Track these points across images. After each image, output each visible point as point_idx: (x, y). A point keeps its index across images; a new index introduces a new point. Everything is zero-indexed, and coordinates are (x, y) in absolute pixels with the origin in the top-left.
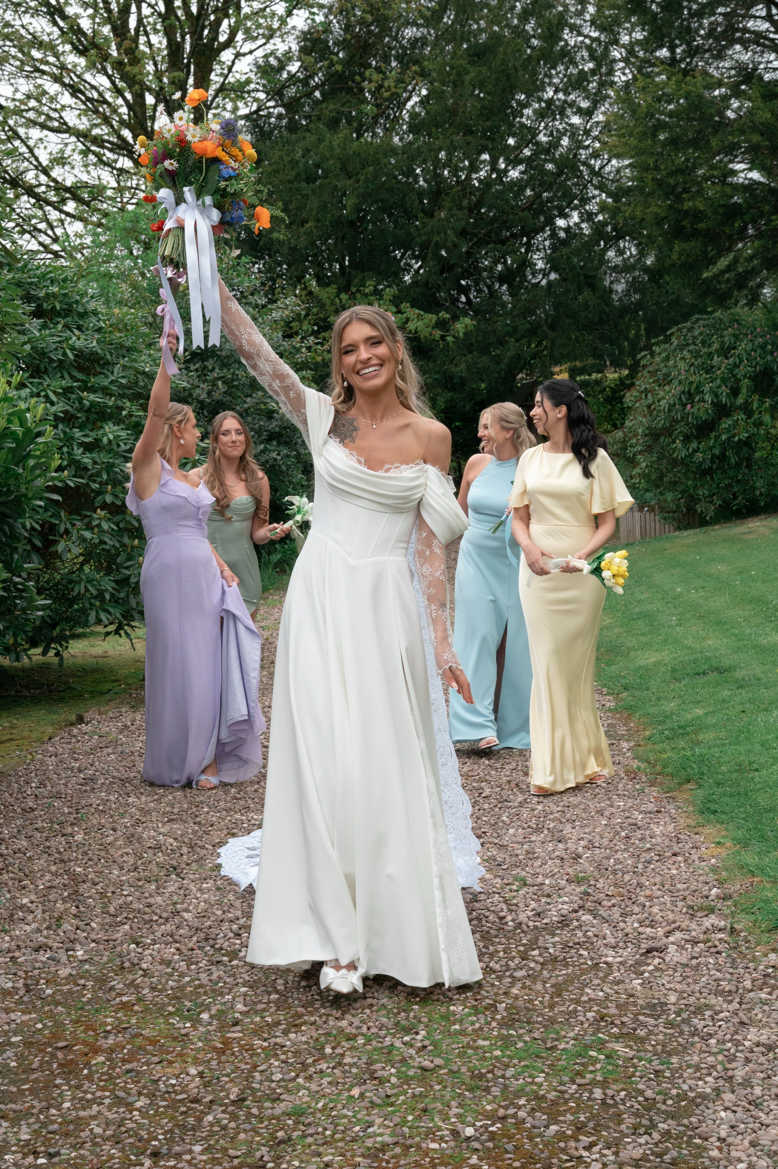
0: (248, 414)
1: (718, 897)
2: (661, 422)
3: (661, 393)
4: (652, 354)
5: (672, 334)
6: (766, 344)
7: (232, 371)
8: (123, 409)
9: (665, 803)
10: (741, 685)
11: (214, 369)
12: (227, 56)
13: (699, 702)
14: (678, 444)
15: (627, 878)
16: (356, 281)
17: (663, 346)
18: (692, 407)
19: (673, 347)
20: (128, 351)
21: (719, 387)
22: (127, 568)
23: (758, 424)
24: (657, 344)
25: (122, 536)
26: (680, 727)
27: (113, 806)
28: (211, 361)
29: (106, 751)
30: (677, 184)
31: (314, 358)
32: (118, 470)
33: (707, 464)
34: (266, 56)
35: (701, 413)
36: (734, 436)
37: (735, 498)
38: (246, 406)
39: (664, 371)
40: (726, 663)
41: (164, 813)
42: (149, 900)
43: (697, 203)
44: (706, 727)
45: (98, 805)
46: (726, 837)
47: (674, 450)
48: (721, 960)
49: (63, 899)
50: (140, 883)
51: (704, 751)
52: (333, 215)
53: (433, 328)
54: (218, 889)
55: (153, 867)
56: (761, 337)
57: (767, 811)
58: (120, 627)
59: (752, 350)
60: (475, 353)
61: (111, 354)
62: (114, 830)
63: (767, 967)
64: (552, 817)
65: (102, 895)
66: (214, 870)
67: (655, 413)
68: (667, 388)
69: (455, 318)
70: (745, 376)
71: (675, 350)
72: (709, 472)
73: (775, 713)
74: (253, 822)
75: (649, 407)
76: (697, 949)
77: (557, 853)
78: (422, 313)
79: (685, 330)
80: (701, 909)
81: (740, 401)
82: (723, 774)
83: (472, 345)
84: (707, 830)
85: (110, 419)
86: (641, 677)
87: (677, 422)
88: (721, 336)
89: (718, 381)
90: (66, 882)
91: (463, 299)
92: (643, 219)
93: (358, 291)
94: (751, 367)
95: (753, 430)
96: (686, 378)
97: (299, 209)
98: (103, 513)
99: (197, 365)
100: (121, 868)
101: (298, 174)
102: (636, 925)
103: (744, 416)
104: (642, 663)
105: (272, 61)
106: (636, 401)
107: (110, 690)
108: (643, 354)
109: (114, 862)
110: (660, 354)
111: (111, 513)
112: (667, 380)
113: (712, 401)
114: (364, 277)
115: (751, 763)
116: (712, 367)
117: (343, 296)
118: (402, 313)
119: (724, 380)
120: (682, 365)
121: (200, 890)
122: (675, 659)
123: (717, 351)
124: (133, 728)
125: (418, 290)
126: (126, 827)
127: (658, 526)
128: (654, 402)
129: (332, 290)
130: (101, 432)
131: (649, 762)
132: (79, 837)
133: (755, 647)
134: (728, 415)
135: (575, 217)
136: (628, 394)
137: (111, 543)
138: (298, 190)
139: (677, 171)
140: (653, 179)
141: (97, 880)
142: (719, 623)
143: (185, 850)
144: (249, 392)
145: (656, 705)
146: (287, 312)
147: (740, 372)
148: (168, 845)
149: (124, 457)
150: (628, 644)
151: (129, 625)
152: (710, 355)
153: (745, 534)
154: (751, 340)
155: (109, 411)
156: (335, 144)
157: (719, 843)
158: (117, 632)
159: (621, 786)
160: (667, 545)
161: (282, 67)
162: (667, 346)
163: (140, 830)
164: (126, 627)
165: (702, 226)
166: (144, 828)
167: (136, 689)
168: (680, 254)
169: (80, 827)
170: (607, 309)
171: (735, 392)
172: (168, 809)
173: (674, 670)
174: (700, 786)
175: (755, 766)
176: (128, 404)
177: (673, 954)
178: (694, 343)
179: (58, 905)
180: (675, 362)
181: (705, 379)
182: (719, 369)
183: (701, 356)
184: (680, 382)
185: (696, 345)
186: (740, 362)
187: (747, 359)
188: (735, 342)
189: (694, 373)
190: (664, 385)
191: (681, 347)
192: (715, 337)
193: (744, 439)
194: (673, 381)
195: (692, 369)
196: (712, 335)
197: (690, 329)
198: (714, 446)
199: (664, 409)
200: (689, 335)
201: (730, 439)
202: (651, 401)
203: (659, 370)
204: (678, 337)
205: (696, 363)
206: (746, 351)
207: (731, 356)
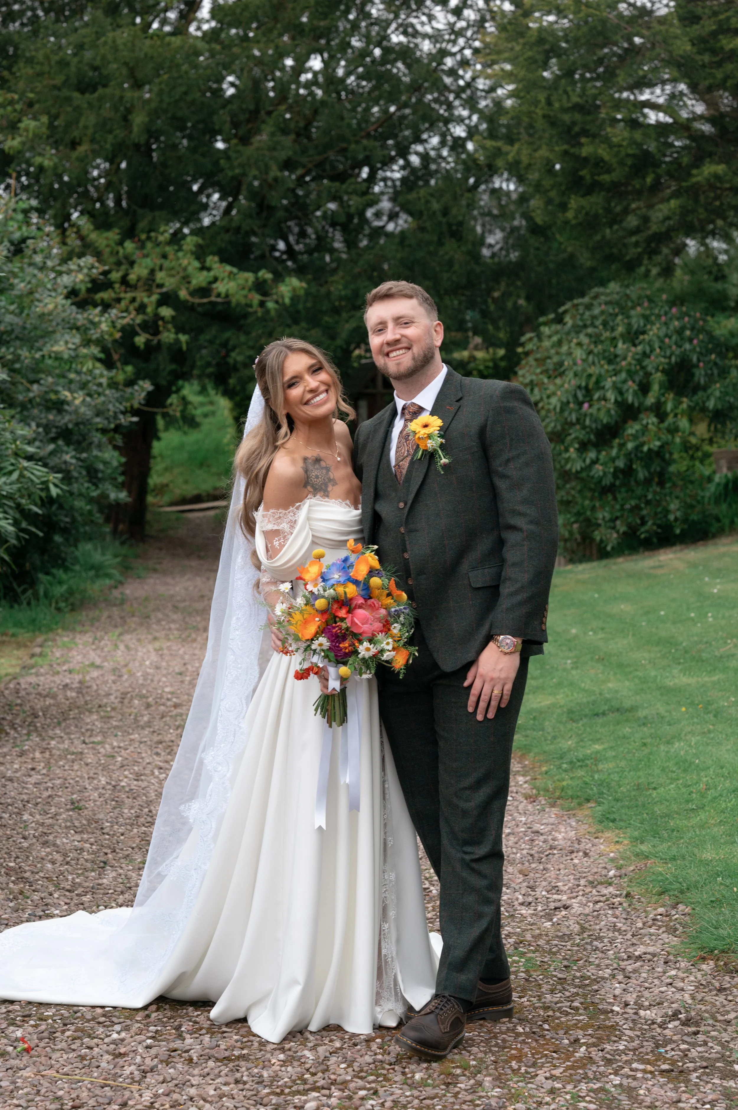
0: (33, 407)
1: (615, 876)
2: (551, 425)
3: (552, 388)
4: (540, 337)
5: (565, 312)
6: (683, 329)
9: (566, 817)
10: (644, 723)
13: (598, 740)
14: (572, 452)
15: (533, 866)
16: (142, 225)
17: (553, 327)
18: (590, 406)
19: (567, 329)
21: (625, 382)
23: (673, 430)
24: (545, 324)
26: (579, 761)
30: (574, 123)
31: (111, 335)
33: (609, 479)
35: (602, 415)
36: (642, 444)
37: (643, 523)
38: (31, 395)
39: (556, 359)
40: (627, 703)
43: (600, 151)
44: (606, 759)
46: (625, 838)
47: (567, 460)
48: (617, 912)
51: (603, 777)
52: (115, 137)
53: (250, 290)
56: (678, 319)
57: (661, 817)
59: (667, 336)
60: (304, 324)
63: (656, 915)
67: (543, 413)
68: (558, 381)
69: (279, 277)
70: (657, 369)
71: (568, 333)
72: (611, 489)
73: (677, 745)
76: (598, 906)
78: (235, 270)
79: (581, 309)
80: (601, 883)
81: (650, 400)
82: (622, 793)
83: (298, 312)
84: (608, 834)
86: (535, 719)
87: (572, 424)
88: (628, 317)
89: (624, 375)
91: (281, 245)
92: (530, 165)
93: (149, 238)
94: (665, 357)
95: (666, 437)
96: (584, 370)
97: (68, 125)
101: (68, 78)
102: (544, 893)
103: (655, 420)
108: (528, 335)
110: (550, 337)
112: (559, 371)
113: (616, 401)
114: (154, 218)
115: (649, 784)
116: (616, 356)
117: (129, 245)
118: (209, 269)
119: (630, 374)
120: (579, 354)
122: (571, 701)
123: (622, 335)
125: (227, 237)
128: (541, 399)
129: (114, 235)
131: (547, 790)
133: (659, 688)
134: (635, 418)
135: (434, 141)
138: (68, 100)
140: (544, 116)
142: (620, 666)
144: (32, 376)
145: (552, 743)
146: (80, 277)
147: (650, 364)
152: (613, 340)
153: (654, 568)
154: (666, 324)
156: (119, 42)
157: (617, 842)
159: (521, 807)
162: (559, 327)
165: (606, 178)
168: (578, 211)
170: (478, 269)
171: (644, 388)
174: (599, 804)
175: (654, 785)
177: (576, 909)
178: (593, 325)
180: (570, 348)
181: (607, 371)
182: (625, 359)
183: (602, 342)
184: (576, 375)
185: (595, 327)
186: (651, 351)
187: (660, 348)
188: (645, 325)
189: (593, 363)
190: (556, 377)
191: (578, 329)
192: (620, 317)
193: (656, 449)
194: (567, 373)
195: (591, 358)
196: (616, 315)
197: (589, 307)
198: (618, 457)
199: (555, 408)
200: (587, 313)
201: (638, 448)
202: (538, 397)
203: (549, 358)
204: (573, 317)
205: (596, 351)
206: (658, 337)
207: (640, 343)
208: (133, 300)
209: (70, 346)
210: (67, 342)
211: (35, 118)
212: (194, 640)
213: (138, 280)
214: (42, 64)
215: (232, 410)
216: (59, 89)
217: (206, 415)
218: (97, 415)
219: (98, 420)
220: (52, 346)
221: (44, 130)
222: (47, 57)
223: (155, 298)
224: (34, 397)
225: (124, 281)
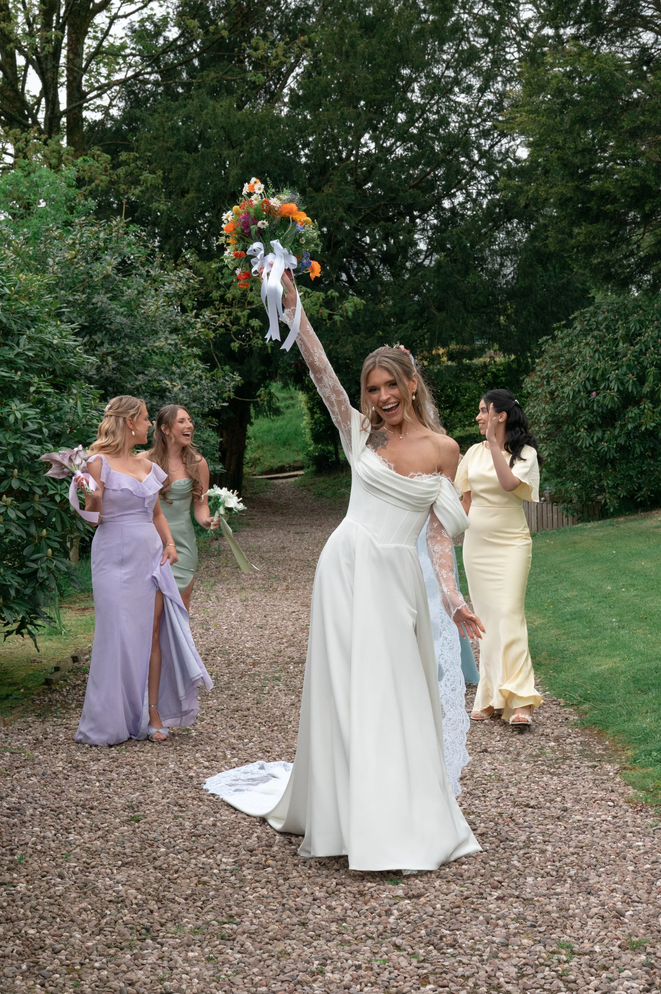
2: (565, 409)
3: (565, 380)
4: (554, 338)
5: (575, 318)
7: (122, 345)
8: (29, 384)
11: (102, 343)
12: (101, 19)
14: (583, 432)
17: (565, 331)
18: (598, 394)
19: (576, 332)
20: (32, 321)
21: (625, 375)
22: (34, 561)
24: (558, 328)
25: (28, 526)
27: (53, 845)
28: (99, 335)
29: (23, 772)
31: (207, 335)
32: (25, 452)
33: (613, 454)
34: (142, 21)
35: (607, 401)
36: (640, 425)
37: (640, 489)
38: (137, 383)
39: (568, 356)
41: (115, 855)
42: (128, 975)
45: (35, 844)
47: (578, 438)
49: (22, 974)
50: (112, 951)
53: (321, 306)
54: (209, 959)
55: (120, 927)
58: (23, 625)
59: (659, 337)
60: (361, 334)
61: (16, 323)
62: (61, 877)
64: (568, 861)
65: (70, 968)
66: (195, 933)
67: (558, 400)
68: (571, 374)
69: (343, 296)
70: (652, 364)
71: (577, 336)
72: (613, 462)
74: (223, 867)
75: (552, 393)
77: (594, 910)
78: (309, 290)
79: (587, 315)
81: (646, 389)
83: (358, 324)
85: (15, 396)
87: (582, 409)
88: (627, 322)
90: (21, 949)
91: (344, 277)
96: (591, 365)
97: (179, 178)
98: (9, 500)
99: (86, 339)
100: (84, 931)
101: (178, 141)
103: (650, 405)
104: (596, 670)
105: (149, 26)
106: (537, 388)
107: (8, 696)
108: (545, 338)
109: (72, 921)
110: (562, 339)
111: (17, 499)
112: (570, 366)
113: (618, 390)
116: (617, 354)
119: (630, 368)
120: (587, 351)
121: (186, 960)
122: (631, 666)
123: (622, 337)
124: (47, 743)
126: (74, 873)
127: (555, 517)
128: (557, 388)
130: (7, 409)
131: (648, 791)
132: (22, 887)
134: (637, 403)
135: (460, 198)
136: (527, 380)
137: (18, 533)
138: (179, 158)
139: (584, 150)
140: (559, 159)
141: (58, 946)
143: (153, 905)
144: (139, 368)
146: (180, 285)
147: (646, 360)
148: (131, 898)
149: (29, 437)
150: (573, 648)
151: (32, 623)
152: (615, 341)
155: (15, 386)
156: (218, 111)
158: (19, 631)
160: (576, 538)
161: (158, 34)
162: (570, 331)
163: (92, 877)
164: (30, 627)
165: (609, 208)
166: (98, 874)
167: (39, 695)
169: (19, 872)
171: (641, 380)
172: (118, 849)
173: (636, 681)
176: (36, 379)
178: (597, 328)
179: (18, 982)
180: (579, 347)
181: (612, 365)
182: (625, 356)
183: (606, 342)
184: (585, 369)
185: (600, 330)
186: (646, 350)
187: (653, 346)
188: (641, 329)
189: (599, 359)
190: (568, 372)
191: (586, 333)
192: (620, 322)
193: (651, 429)
194: (577, 367)
195: (597, 355)
196: (617, 321)
197: (594, 314)
198: (620, 436)
199: (569, 395)
200: (593, 319)
201: (636, 428)
202: (554, 387)
203: (562, 355)
204: (581, 322)
205: (601, 349)
206: (652, 338)
207: (637, 343)
208: (230, 314)
209: (169, 342)
210: (166, 339)
211: (153, 172)
212: (276, 590)
213: (233, 299)
214: (157, 129)
215: (307, 403)
216: (172, 151)
217: (288, 407)
218: (194, 401)
219: (194, 405)
220: (154, 342)
221: (160, 181)
222: (162, 124)
223: (246, 312)
224: (140, 386)
225: (222, 299)
